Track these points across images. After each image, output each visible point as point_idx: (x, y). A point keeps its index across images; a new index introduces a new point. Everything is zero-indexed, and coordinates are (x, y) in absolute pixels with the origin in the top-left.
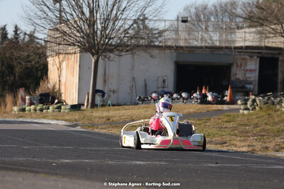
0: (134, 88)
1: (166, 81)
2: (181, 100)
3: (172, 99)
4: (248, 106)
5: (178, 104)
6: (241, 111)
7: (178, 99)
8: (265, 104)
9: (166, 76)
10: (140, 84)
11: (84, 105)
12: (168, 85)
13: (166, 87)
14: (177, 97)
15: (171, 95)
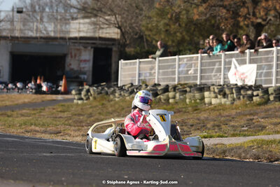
1: (2, 71)
2: (16, 90)
3: (8, 89)
4: (83, 96)
5: (13, 94)
6: (75, 101)
7: (13, 89)
8: (99, 94)
12: (3, 75)
13: (1, 78)
14: (12, 87)
15: (6, 86)
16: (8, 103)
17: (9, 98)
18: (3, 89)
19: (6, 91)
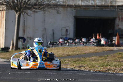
0: (45, 36)
1: (68, 30)
2: (82, 44)
5: (80, 47)
7: (79, 43)
9: (69, 27)
10: (50, 32)
11: (10, 48)
12: (70, 34)
13: (68, 35)
14: (79, 41)
15: (74, 41)
16: (78, 53)
17: (78, 49)
18: (72, 43)
19: (74, 44)
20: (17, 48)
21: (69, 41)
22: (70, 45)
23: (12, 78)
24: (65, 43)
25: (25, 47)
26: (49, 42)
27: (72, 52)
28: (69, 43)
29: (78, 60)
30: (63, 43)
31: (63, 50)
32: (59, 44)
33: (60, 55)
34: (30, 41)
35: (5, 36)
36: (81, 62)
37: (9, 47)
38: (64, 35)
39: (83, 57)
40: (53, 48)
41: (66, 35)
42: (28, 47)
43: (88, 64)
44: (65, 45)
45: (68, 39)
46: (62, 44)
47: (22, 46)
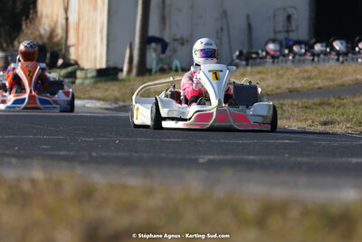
0: (225, 33)
1: (295, 17)
2: (334, 56)
3: (313, 55)
5: (327, 65)
7: (326, 54)
9: (295, 8)
10: (238, 23)
11: (122, 70)
12: (297, 27)
13: (292, 31)
14: (324, 49)
15: (310, 47)
16: (320, 83)
17: (320, 72)
18: (305, 54)
19: (311, 58)
20: (144, 71)
21: (296, 48)
22: (299, 61)
23: (126, 154)
24: (284, 56)
25: (166, 67)
26: (237, 53)
27: (303, 82)
28: (295, 54)
29: (320, 105)
30: (278, 54)
31: (277, 74)
32: (265, 57)
33: (269, 89)
34: (179, 48)
35: (108, 35)
36: (328, 109)
37: (119, 66)
38: (280, 32)
39: (334, 96)
40: (249, 69)
41: (288, 31)
42: (174, 68)
43: (348, 116)
44: (282, 61)
45: (291, 43)
46: (273, 57)
47: (157, 64)
